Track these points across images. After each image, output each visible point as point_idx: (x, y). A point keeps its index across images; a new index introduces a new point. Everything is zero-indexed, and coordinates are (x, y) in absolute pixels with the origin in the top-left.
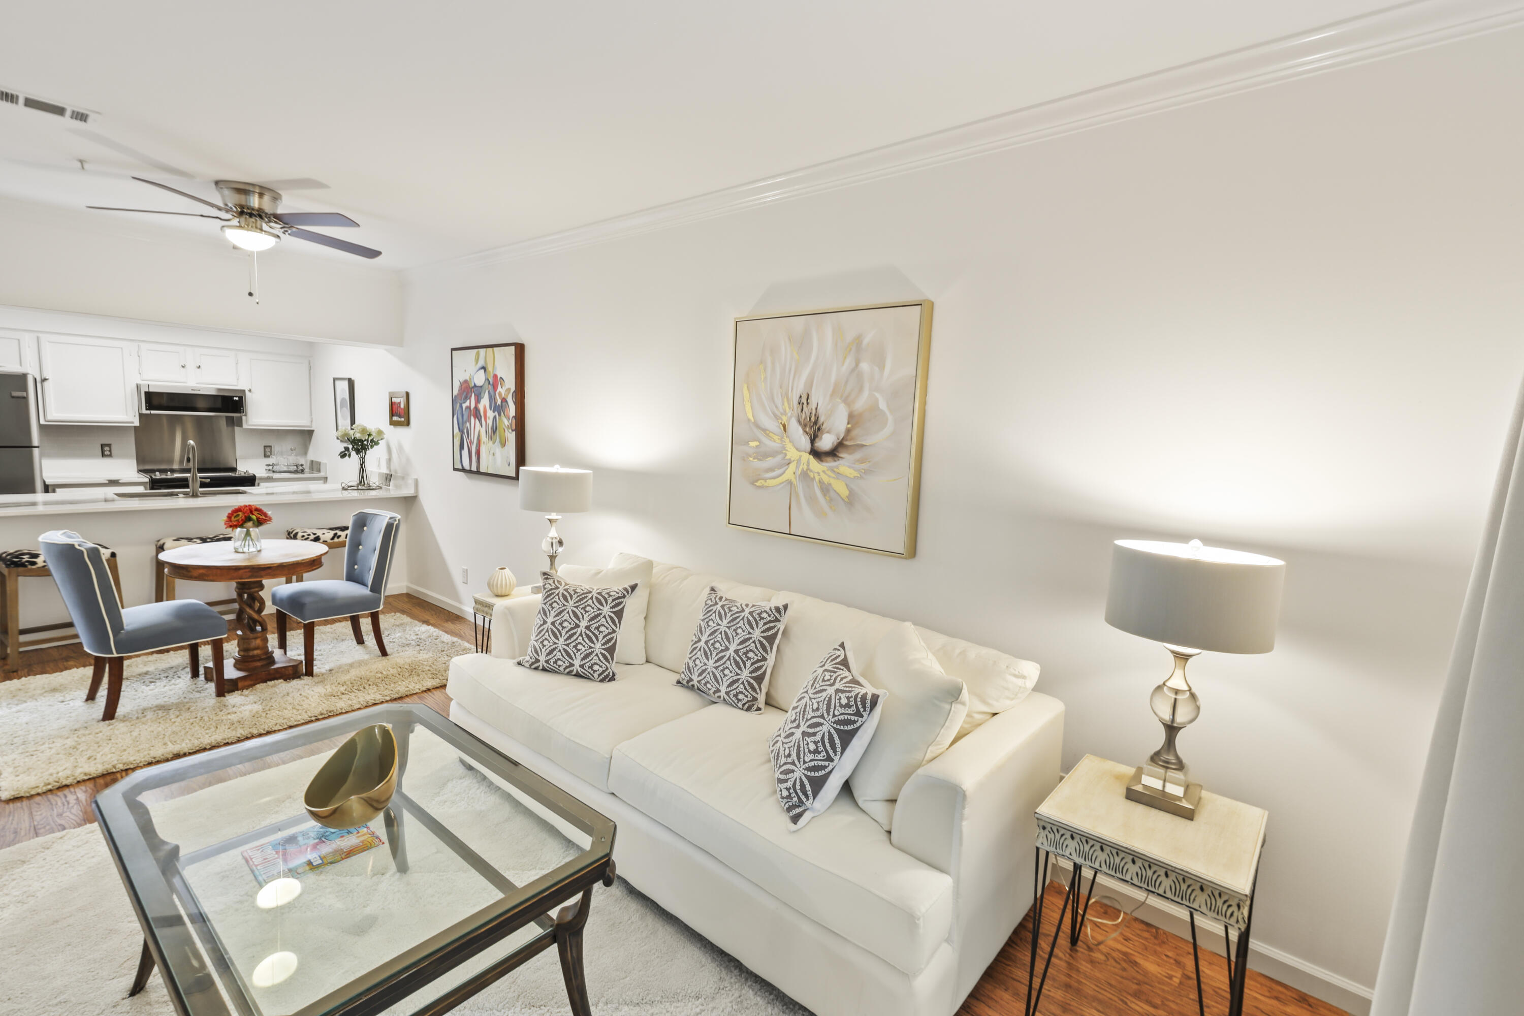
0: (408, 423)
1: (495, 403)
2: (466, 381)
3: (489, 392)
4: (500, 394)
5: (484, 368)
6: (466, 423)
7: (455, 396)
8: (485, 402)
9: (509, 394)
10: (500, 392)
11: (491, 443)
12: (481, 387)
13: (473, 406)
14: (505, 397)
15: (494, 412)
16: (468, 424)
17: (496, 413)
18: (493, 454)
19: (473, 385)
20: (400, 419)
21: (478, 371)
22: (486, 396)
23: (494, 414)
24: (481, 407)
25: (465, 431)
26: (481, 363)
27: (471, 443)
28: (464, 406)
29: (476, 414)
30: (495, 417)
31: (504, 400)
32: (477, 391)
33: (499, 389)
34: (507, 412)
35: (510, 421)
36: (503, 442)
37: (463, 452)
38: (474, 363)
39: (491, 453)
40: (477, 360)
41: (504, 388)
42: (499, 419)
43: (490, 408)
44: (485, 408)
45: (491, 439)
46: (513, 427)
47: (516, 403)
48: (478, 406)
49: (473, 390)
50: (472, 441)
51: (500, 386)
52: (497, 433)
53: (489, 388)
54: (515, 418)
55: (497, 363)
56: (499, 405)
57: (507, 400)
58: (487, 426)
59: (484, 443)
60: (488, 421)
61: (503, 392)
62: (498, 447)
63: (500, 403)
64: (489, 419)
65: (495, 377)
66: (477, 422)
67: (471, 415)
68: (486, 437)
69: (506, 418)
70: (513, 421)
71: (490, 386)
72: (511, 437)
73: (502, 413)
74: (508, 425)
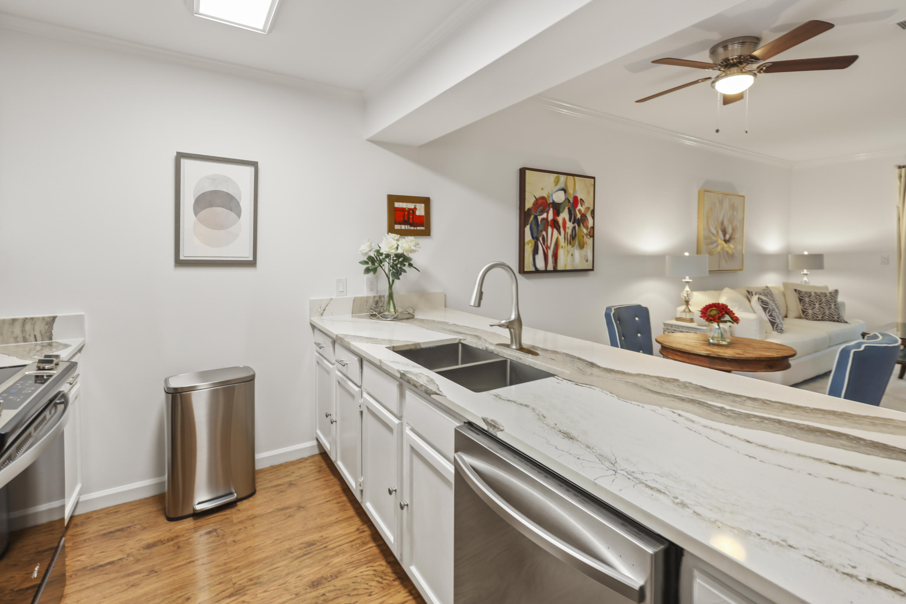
0: (427, 233)
1: (575, 217)
2: (543, 198)
3: (569, 209)
4: (580, 211)
5: (565, 190)
6: (542, 231)
7: (529, 209)
8: (564, 215)
9: (588, 211)
10: (580, 209)
11: (569, 246)
12: (561, 204)
13: (551, 217)
14: (585, 213)
15: (573, 223)
16: (544, 233)
17: (576, 225)
18: (572, 255)
19: (552, 201)
20: (412, 228)
21: (557, 191)
22: (566, 211)
23: (573, 225)
24: (560, 219)
25: (541, 239)
26: (561, 185)
27: (548, 248)
28: (540, 218)
29: (555, 224)
30: (574, 228)
31: (584, 216)
32: (557, 208)
33: (579, 207)
34: (587, 225)
35: (589, 230)
36: (582, 245)
37: (537, 256)
38: (553, 184)
39: (570, 255)
40: (557, 182)
41: (583, 206)
42: (578, 228)
43: (570, 221)
44: (564, 220)
45: (570, 244)
46: (592, 234)
47: (593, 218)
48: (557, 218)
49: (551, 205)
50: (548, 246)
51: (579, 205)
52: (577, 239)
53: (568, 205)
54: (593, 228)
55: (577, 188)
56: (579, 218)
57: (586, 215)
58: (566, 234)
59: (562, 247)
60: (567, 230)
61: (583, 209)
62: (577, 249)
63: (579, 217)
64: (568, 228)
65: (576, 198)
66: (555, 231)
67: (548, 225)
68: (565, 242)
69: (585, 228)
70: (592, 230)
71: (570, 204)
72: (589, 241)
73: (582, 225)
74: (587, 233)
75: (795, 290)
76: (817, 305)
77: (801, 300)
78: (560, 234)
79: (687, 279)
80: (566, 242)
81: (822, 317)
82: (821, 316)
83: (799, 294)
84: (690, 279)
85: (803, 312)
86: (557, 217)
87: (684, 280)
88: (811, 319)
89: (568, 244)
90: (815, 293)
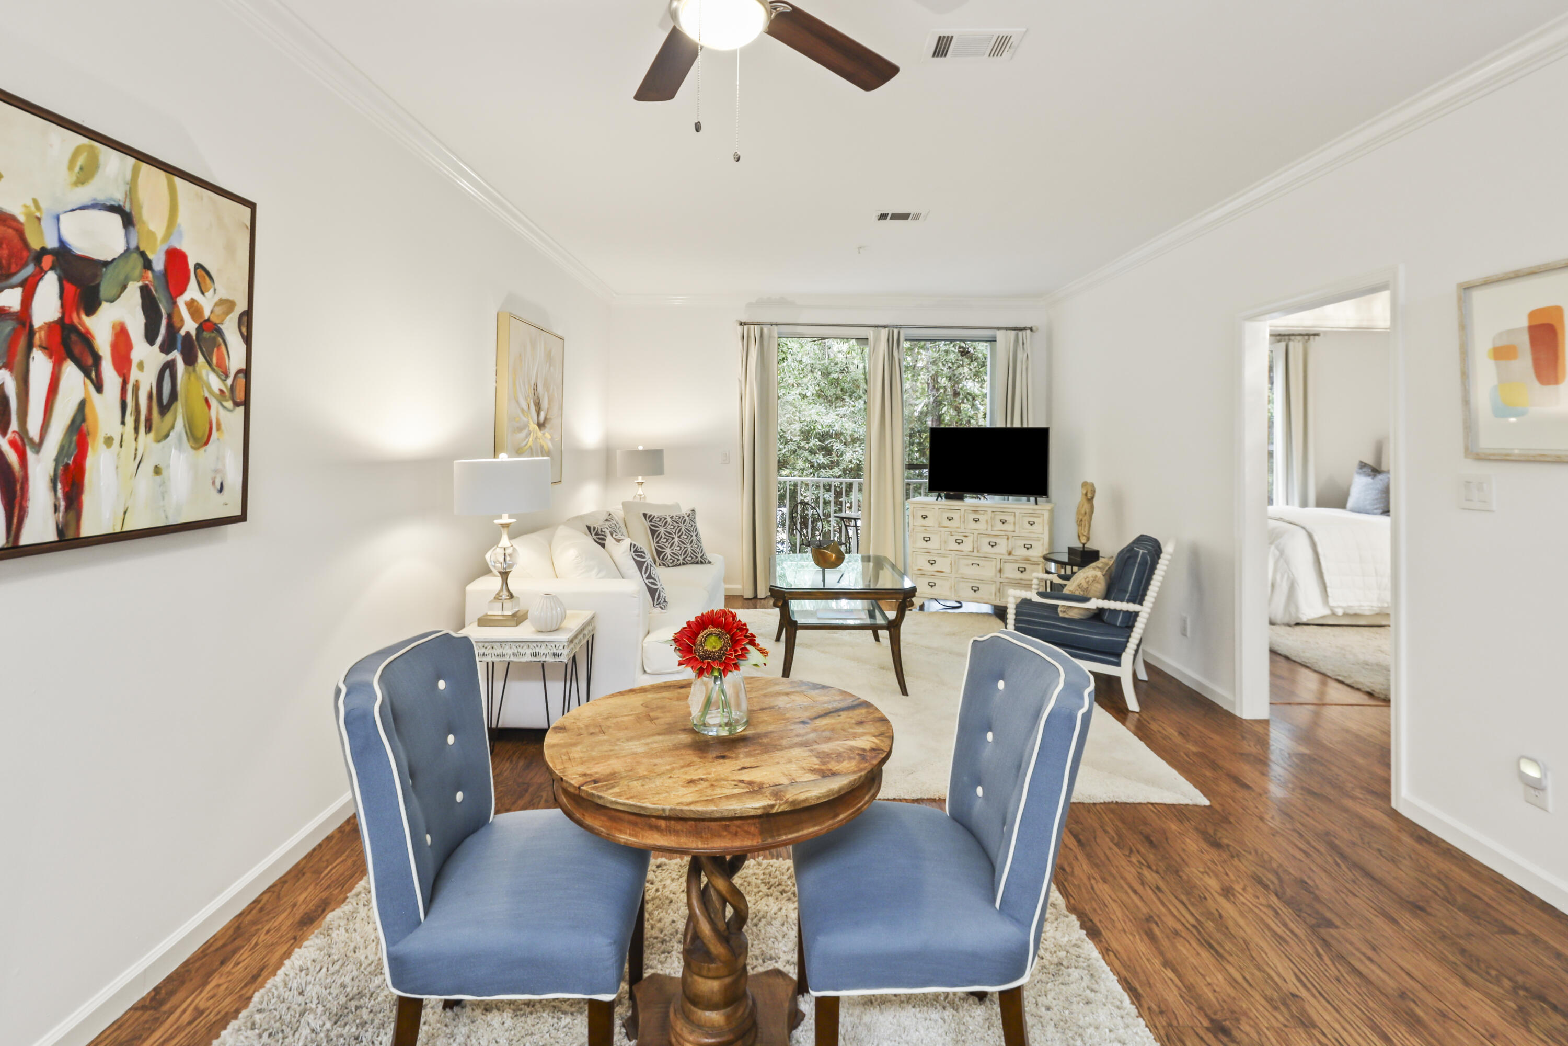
1: (172, 330)
3: (145, 291)
4: (193, 307)
5: (123, 214)
8: (121, 312)
9: (225, 313)
10: (193, 300)
11: (146, 438)
12: (106, 264)
13: (46, 309)
14: (214, 319)
15: (166, 348)
17: (176, 355)
18: (157, 471)
19: (52, 243)
21: (80, 206)
22: (130, 298)
23: (163, 358)
24: (98, 327)
26: (107, 188)
27: (26, 444)
29: (69, 345)
30: (170, 366)
31: (209, 327)
32: (82, 277)
33: (192, 291)
34: (221, 359)
35: (229, 382)
36: (202, 431)
38: (59, 174)
39: (147, 468)
40: (85, 169)
41: (209, 294)
42: (186, 371)
43: (150, 337)
44: (121, 337)
45: (149, 429)
46: (240, 396)
47: (248, 339)
48: (83, 325)
49: (47, 261)
50: (31, 441)
51: (193, 283)
52: (179, 407)
53: (142, 277)
54: (246, 372)
55: (183, 218)
56: (188, 334)
57: (221, 327)
58: (130, 388)
59: (109, 441)
60: (134, 374)
61: (207, 304)
62: (180, 447)
63: (193, 333)
64: (141, 366)
65: (176, 258)
66: (71, 373)
67: (30, 347)
68: (123, 423)
69: (213, 370)
70: (242, 380)
71: (150, 274)
72: (233, 419)
73: (201, 359)
74: (221, 391)
75: (645, 515)
76: (676, 539)
77: (653, 532)
78: (99, 388)
79: (505, 519)
80: (130, 420)
81: (684, 559)
82: (683, 557)
83: (651, 521)
84: (510, 517)
85: (659, 553)
86: (84, 317)
87: (497, 521)
88: (670, 565)
89: (136, 429)
90: (671, 518)
